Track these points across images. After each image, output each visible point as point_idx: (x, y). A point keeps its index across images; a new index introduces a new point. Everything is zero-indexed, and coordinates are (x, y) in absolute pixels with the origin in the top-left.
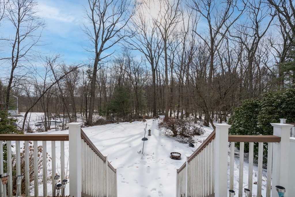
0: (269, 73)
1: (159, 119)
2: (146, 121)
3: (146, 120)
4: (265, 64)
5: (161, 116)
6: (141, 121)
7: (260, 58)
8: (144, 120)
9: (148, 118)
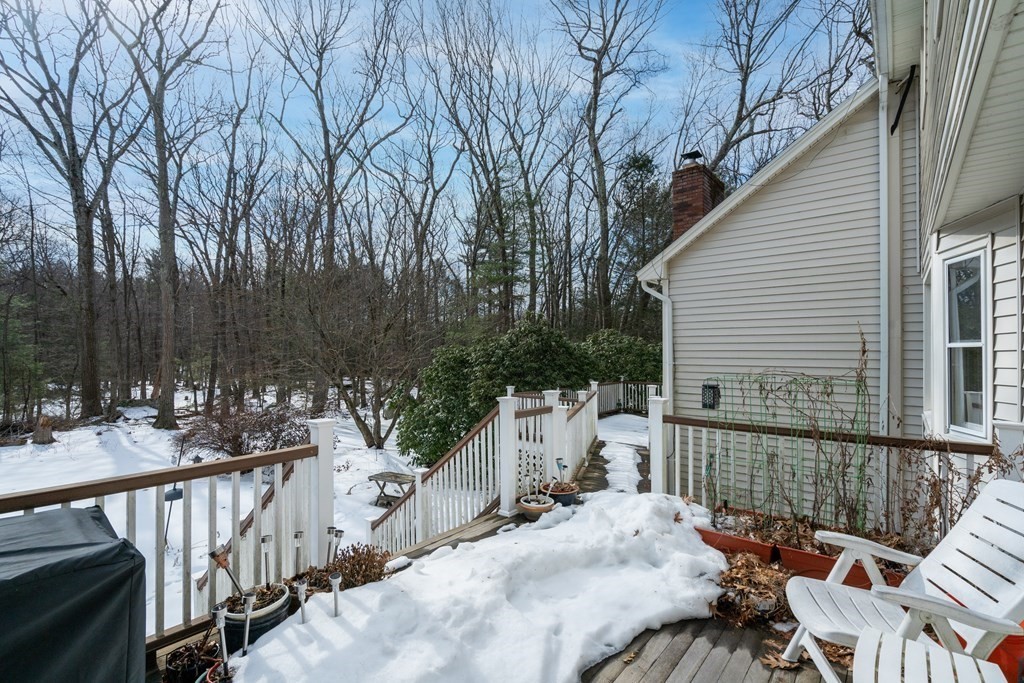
0: (448, 278)
1: (120, 422)
2: (53, 441)
3: (55, 435)
4: (443, 255)
5: (132, 409)
6: (23, 442)
7: (433, 237)
8: (46, 439)
9: (65, 424)
